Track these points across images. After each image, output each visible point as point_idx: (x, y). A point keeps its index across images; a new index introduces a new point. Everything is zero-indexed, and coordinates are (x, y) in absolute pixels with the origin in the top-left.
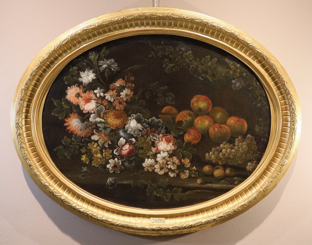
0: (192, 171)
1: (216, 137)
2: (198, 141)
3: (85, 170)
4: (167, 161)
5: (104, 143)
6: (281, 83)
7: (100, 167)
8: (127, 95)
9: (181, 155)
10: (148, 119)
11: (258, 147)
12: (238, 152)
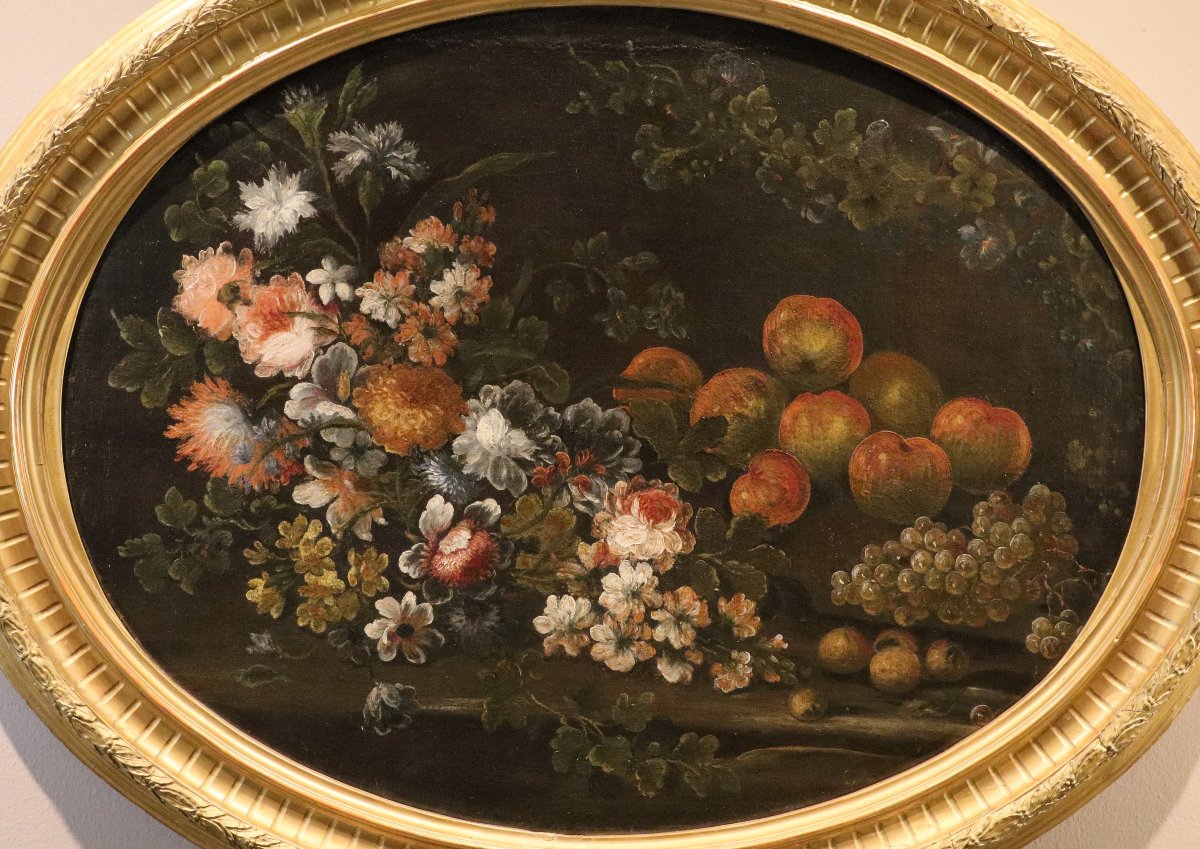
0: (766, 654)
1: (881, 494)
2: (798, 514)
3: (263, 645)
4: (650, 609)
5: (352, 523)
6: (1193, 240)
7: (334, 636)
8: (460, 295)
9: (717, 579)
10: (560, 408)
11: (1081, 545)
12: (985, 567)
